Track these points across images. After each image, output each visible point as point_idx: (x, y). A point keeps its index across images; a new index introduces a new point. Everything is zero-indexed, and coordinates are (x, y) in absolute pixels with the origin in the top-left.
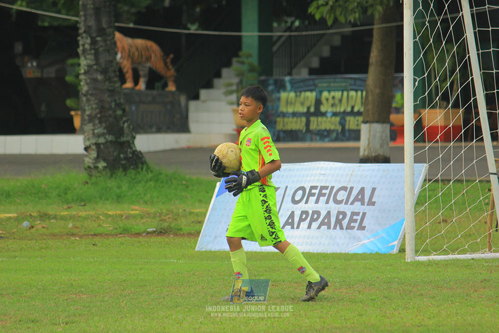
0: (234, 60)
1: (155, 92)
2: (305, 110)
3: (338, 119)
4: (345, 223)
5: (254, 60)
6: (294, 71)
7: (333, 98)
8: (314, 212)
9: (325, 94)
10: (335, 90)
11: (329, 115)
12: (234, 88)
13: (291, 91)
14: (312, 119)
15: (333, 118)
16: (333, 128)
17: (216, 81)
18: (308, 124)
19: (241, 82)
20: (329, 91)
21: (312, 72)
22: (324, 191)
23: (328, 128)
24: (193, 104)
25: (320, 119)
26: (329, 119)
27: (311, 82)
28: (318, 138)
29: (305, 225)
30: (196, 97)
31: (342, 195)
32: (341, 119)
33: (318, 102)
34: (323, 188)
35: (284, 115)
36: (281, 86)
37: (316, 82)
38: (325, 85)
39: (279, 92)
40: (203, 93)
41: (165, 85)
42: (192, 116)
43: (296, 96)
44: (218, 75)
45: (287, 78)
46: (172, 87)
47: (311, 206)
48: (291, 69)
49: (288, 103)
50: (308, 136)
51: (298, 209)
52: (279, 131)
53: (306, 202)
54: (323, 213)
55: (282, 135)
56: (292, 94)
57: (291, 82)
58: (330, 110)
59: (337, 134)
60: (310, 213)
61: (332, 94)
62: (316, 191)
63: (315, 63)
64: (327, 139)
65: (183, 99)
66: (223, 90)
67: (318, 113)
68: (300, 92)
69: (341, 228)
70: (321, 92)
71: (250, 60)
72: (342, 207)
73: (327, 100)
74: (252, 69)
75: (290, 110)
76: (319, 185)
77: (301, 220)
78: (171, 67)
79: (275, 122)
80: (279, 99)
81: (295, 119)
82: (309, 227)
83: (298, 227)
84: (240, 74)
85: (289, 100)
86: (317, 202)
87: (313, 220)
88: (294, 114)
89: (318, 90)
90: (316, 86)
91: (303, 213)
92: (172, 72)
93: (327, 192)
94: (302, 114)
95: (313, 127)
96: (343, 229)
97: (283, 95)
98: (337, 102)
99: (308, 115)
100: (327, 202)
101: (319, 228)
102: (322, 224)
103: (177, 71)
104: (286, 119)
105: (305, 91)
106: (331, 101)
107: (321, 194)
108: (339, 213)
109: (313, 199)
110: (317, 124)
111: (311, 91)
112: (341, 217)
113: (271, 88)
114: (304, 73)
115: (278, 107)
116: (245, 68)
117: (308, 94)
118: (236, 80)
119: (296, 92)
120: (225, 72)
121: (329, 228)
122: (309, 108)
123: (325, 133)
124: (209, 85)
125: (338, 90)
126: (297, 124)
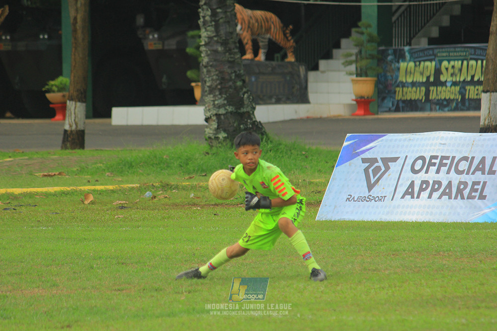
0: (354, 30)
1: (274, 63)
2: (425, 80)
3: (458, 88)
4: (466, 192)
5: (374, 30)
6: (413, 41)
7: (453, 67)
8: (435, 182)
9: (445, 64)
10: (454, 60)
11: (449, 84)
12: (354, 58)
13: (410, 61)
14: (432, 88)
15: (453, 87)
16: (452, 97)
17: (335, 52)
18: (427, 93)
19: (360, 52)
20: (449, 61)
21: (432, 41)
22: (445, 161)
23: (447, 98)
24: (312, 75)
25: (439, 88)
26: (449, 88)
27: (431, 52)
28: (438, 107)
29: (425, 194)
30: (316, 68)
31: (463, 166)
32: (460, 89)
33: (438, 72)
34: (443, 158)
35: (403, 85)
36: (400, 56)
37: (436, 51)
38: (444, 54)
39: (398, 62)
40: (323, 64)
41: (285, 56)
42: (311, 86)
43: (415, 66)
44: (338, 46)
45: (407, 48)
46: (291, 58)
47: (431, 176)
48: (411, 39)
49: (407, 73)
50: (428, 106)
51: (418, 179)
52: (398, 101)
53: (427, 172)
54: (445, 183)
55: (401, 105)
56: (412, 64)
57: (410, 51)
58: (450, 79)
59: (457, 104)
60: (431, 183)
61: (452, 63)
62: (437, 161)
63: (435, 32)
64: (446, 109)
65: (302, 70)
66: (342, 61)
67: (438, 83)
68: (420, 62)
69: (463, 198)
70: (441, 62)
71: (369, 30)
72: (464, 178)
73: (447, 69)
74: (371, 40)
75: (410, 80)
76: (440, 154)
77: (421, 190)
78: (290, 38)
79: (395, 92)
80: (399, 69)
81: (414, 89)
82: (430, 197)
83: (418, 197)
84: (359, 45)
85: (409, 70)
86: (438, 172)
87: (434, 190)
88: (413, 84)
89: (437, 59)
90: (435, 56)
91: (423, 182)
92: (292, 43)
93: (448, 162)
94: (422, 84)
95: (433, 96)
96: (464, 199)
97: (403, 65)
98: (457, 71)
99: (427, 84)
100: (448, 172)
101: (440, 198)
102: (444, 194)
103: (296, 42)
104: (405, 89)
105: (424, 61)
106: (451, 71)
107: (442, 165)
108: (460, 183)
109: (433, 169)
110: (437, 93)
111: (431, 60)
112: (462, 187)
113: (390, 58)
114: (424, 43)
115: (397, 77)
116: (364, 38)
117: (428, 63)
118: (355, 51)
119: (415, 62)
120: (344, 42)
121: (450, 198)
122: (428, 78)
123: (445, 103)
124: (328, 56)
125: (458, 60)
126: (416, 94)
